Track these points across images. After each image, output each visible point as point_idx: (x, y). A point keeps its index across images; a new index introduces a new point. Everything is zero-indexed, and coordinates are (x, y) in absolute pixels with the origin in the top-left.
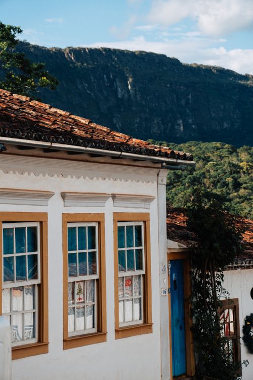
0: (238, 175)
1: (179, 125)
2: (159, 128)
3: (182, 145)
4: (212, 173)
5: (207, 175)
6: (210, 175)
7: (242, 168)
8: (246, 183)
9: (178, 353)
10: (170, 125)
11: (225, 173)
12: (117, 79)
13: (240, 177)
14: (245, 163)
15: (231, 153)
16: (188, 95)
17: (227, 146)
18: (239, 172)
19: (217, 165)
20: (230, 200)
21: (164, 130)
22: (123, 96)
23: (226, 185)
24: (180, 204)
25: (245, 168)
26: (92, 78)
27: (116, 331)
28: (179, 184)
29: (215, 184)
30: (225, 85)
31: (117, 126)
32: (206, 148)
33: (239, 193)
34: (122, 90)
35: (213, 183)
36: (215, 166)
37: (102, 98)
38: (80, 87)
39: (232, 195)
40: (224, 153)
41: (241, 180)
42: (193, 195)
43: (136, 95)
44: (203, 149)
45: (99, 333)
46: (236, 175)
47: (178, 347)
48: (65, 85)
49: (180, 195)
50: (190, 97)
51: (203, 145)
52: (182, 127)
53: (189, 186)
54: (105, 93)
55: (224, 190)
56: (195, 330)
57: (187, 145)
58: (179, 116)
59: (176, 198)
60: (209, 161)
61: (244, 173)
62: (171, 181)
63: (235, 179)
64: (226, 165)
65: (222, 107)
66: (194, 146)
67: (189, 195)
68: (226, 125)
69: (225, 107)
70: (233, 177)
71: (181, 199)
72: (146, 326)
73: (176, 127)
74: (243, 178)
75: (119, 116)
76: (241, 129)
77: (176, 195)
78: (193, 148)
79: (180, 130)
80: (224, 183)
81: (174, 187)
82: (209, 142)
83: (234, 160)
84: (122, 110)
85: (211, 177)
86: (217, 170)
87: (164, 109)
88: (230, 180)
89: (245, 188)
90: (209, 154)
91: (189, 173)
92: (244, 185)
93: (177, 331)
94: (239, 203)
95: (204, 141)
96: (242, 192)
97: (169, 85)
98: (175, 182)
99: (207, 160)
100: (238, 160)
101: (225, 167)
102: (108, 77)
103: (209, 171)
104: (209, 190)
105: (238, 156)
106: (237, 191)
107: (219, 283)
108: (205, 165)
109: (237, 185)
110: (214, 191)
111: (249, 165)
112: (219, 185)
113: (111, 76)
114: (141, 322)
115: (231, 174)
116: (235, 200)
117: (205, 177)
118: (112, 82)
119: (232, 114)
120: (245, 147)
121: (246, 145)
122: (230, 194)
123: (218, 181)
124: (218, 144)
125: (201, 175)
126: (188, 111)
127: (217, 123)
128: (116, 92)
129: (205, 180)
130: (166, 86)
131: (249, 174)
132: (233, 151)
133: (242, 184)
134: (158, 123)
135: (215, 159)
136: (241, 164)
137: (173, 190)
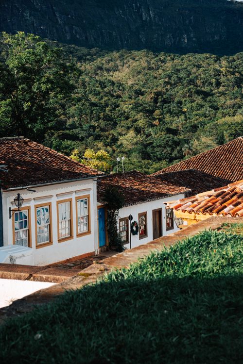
0: (219, 77)
1: (184, 38)
2: (171, 41)
3: (183, 56)
4: (203, 76)
5: (199, 77)
6: (200, 78)
7: (222, 72)
8: (224, 82)
9: (102, 239)
10: (178, 39)
11: (211, 76)
12: (142, 7)
13: (221, 78)
14: (224, 69)
15: (216, 61)
16: (191, 17)
17: (213, 56)
18: (220, 75)
19: (206, 70)
20: (213, 95)
21: (174, 42)
22: (146, 18)
23: (211, 84)
24: (179, 98)
25: (224, 72)
26: (125, 6)
27: (77, 235)
28: (180, 84)
29: (204, 83)
30: (216, 9)
31: (142, 40)
32: (200, 58)
33: (219, 90)
34: (145, 15)
35: (203, 83)
36: (204, 71)
37: (132, 20)
38: (117, 13)
39: (214, 91)
40: (212, 61)
41: (221, 81)
42: (188, 92)
43: (155, 17)
44: (198, 59)
45: (71, 236)
46: (218, 77)
47: (102, 237)
48: (107, 12)
49: (180, 92)
50: (192, 18)
51: (198, 56)
52: (186, 40)
53: (186, 86)
54: (134, 17)
55: (209, 88)
56: (109, 231)
57: (187, 56)
58: (184, 32)
59: (178, 94)
60: (200, 68)
61: (223, 75)
62: (175, 82)
63: (217, 80)
64: (212, 70)
65: (214, 24)
66: (192, 56)
67: (186, 93)
68: (216, 38)
69: (215, 25)
70: (216, 79)
71: (180, 95)
72: (89, 232)
73: (182, 40)
74: (222, 79)
75: (143, 33)
76: (226, 40)
77: (178, 92)
78: (191, 58)
79: (185, 42)
80: (210, 82)
81: (177, 86)
82: (202, 53)
83: (217, 67)
84: (146, 29)
85: (201, 78)
86: (206, 74)
87: (174, 28)
88: (213, 80)
89: (223, 86)
90: (201, 62)
91: (187, 76)
92: (223, 84)
93: (102, 232)
94: (218, 96)
95: (199, 53)
96: (221, 89)
97: (177, 10)
98: (178, 83)
99: (199, 67)
100: (220, 67)
101: (211, 72)
102: (136, 5)
103: (200, 75)
104: (199, 88)
105: (220, 63)
106: (218, 88)
107: (117, 215)
108: (197, 71)
109: (218, 84)
110: (203, 89)
111: (227, 70)
112: (206, 84)
113: (138, 5)
114: (87, 231)
115: (215, 76)
116: (216, 95)
117: (197, 79)
118: (138, 8)
119: (220, 29)
120: (225, 57)
121: (226, 55)
122: (213, 90)
123: (206, 82)
124: (208, 55)
125: (195, 78)
126: (190, 28)
127: (210, 36)
128: (141, 16)
129: (198, 81)
130: (176, 11)
131: (226, 76)
132: (218, 60)
133: (222, 83)
134: (170, 37)
135: (205, 66)
136: (222, 69)
137: (175, 89)
